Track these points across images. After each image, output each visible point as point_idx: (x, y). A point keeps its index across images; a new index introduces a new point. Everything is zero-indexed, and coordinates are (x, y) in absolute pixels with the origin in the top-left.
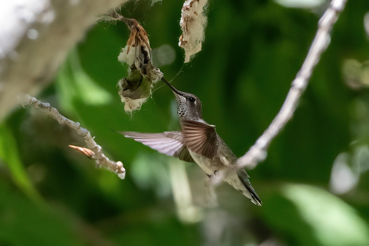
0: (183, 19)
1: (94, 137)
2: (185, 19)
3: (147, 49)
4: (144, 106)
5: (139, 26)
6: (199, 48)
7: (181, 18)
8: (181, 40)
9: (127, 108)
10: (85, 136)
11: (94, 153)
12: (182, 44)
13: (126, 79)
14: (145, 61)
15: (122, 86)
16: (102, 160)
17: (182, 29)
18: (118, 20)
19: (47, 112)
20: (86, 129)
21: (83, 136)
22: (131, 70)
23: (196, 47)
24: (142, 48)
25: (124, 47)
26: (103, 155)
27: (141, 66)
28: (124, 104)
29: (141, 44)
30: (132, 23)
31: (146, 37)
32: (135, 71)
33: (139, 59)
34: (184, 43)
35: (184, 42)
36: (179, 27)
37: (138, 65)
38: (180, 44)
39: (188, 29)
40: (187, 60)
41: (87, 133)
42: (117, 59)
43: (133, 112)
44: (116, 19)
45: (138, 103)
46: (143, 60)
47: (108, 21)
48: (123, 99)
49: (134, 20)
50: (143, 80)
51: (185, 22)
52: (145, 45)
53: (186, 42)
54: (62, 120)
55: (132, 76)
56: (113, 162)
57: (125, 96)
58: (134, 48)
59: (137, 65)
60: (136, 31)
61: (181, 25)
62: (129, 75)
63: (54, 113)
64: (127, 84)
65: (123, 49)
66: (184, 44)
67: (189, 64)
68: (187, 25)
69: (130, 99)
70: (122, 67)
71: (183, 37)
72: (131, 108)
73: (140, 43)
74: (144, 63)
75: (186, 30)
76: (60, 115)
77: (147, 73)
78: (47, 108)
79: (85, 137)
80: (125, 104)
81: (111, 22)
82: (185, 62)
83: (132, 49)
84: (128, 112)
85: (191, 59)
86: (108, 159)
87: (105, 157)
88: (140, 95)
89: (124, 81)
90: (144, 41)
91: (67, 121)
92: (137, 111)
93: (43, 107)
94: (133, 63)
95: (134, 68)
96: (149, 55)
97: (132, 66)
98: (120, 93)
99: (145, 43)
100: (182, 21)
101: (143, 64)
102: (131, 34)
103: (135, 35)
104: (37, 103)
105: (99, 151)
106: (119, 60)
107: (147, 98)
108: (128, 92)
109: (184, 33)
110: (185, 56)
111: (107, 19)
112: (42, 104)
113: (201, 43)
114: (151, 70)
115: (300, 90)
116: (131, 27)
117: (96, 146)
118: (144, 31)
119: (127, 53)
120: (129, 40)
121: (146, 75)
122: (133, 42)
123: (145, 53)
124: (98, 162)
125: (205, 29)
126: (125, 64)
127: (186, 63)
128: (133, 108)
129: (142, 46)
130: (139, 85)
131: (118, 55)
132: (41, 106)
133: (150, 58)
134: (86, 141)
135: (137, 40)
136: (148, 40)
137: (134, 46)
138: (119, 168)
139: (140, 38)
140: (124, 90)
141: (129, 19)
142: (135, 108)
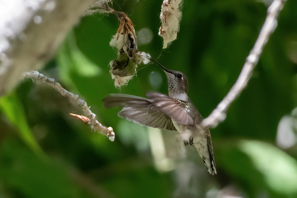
0: (163, 13)
1: (90, 107)
2: (164, 14)
3: (133, 37)
4: (130, 82)
5: (127, 17)
6: (175, 37)
7: (161, 13)
8: (161, 31)
9: (116, 84)
10: (83, 105)
11: (89, 120)
12: (161, 34)
13: (116, 60)
14: (131, 46)
15: (113, 66)
16: (96, 125)
17: (162, 21)
18: (110, 13)
19: (53, 85)
20: (84, 101)
21: (81, 106)
22: (120, 53)
23: (172, 36)
24: (129, 36)
25: (115, 35)
26: (97, 122)
27: (128, 50)
29: (128, 33)
30: (121, 15)
31: (132, 27)
32: (124, 53)
33: (127, 45)
34: (163, 32)
35: (163, 31)
36: (159, 20)
37: (126, 50)
38: (159, 33)
39: (166, 22)
40: (165, 46)
41: (84, 103)
42: (109, 44)
43: (121, 87)
44: (109, 12)
45: (126, 79)
46: (130, 45)
47: (102, 14)
48: (113, 77)
49: (124, 13)
50: (130, 61)
51: (164, 16)
52: (131, 33)
53: (164, 32)
54: (64, 93)
55: (121, 58)
56: (104, 128)
57: (114, 74)
58: (123, 35)
59: (125, 49)
60: (125, 22)
61: (161, 18)
62: (119, 57)
63: (58, 87)
64: (117, 64)
65: (114, 36)
66: (163, 34)
67: (166, 49)
68: (165, 19)
69: (118, 76)
70: (113, 50)
71: (162, 28)
72: (120, 84)
73: (128, 31)
74: (131, 48)
75: (164, 22)
76: (63, 89)
77: (133, 56)
78: (52, 82)
79: (83, 107)
80: (115, 80)
81: (105, 14)
82: (163, 48)
83: (121, 36)
84: (117, 87)
85: (168, 45)
86: (100, 125)
87: (99, 123)
88: (127, 73)
89: (114, 62)
90: (131, 30)
91: (68, 94)
92: (124, 86)
93: (49, 82)
94: (122, 48)
95: (122, 51)
96: (134, 42)
97: (121, 50)
98: (111, 71)
99: (132, 32)
100: (161, 15)
101: (130, 48)
102: (120, 25)
103: (123, 25)
104: (44, 79)
105: (94, 118)
106: (110, 45)
107: (133, 76)
108: (117, 71)
109: (163, 24)
110: (163, 43)
111: (101, 12)
112: (48, 80)
113: (176, 33)
114: (136, 54)
115: (253, 64)
116: (120, 19)
117: (92, 114)
118: (131, 21)
119: (117, 40)
120: (119, 29)
121: (132, 58)
122: (122, 31)
123: (131, 40)
124: (92, 127)
125: (180, 21)
126: (115, 48)
127: (164, 49)
128: (121, 83)
129: (129, 34)
130: (126, 65)
131: (110, 41)
133: (135, 43)
134: (83, 110)
135: (125, 29)
136: (134, 29)
137: (122, 34)
138: (110, 132)
139: (127, 27)
140: (114, 69)
141: (119, 12)
142: (123, 84)
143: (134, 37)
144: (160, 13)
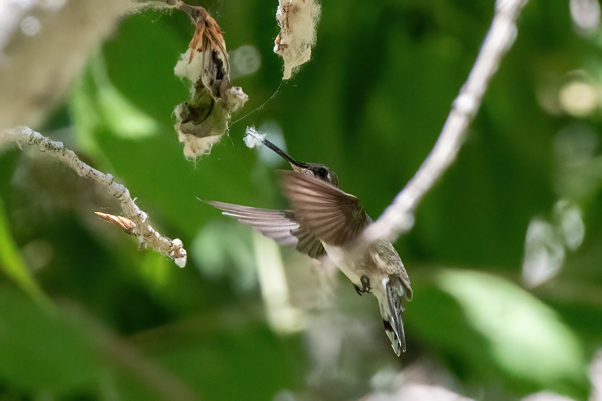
0: (282, 8)
1: (136, 198)
2: (284, 9)
3: (221, 56)
4: (216, 148)
5: (208, 18)
6: (307, 56)
7: (279, 7)
8: (279, 43)
9: (187, 152)
10: (121, 196)
11: (135, 225)
12: (279, 49)
13: (186, 104)
14: (218, 75)
15: (181, 115)
16: (149, 235)
17: (280, 24)
18: (174, 9)
19: (59, 156)
20: (123, 186)
21: (117, 198)
22: (194, 90)
23: (302, 53)
24: (214, 54)
25: (184, 52)
26: (150, 228)
27: (211, 83)
28: (183, 145)
29: (212, 48)
30: (198, 13)
31: (220, 37)
32: (203, 90)
33: (209, 73)
34: (283, 47)
35: (282, 45)
36: (275, 22)
37: (207, 83)
38: (276, 48)
39: (289, 26)
40: (287, 75)
41: (124, 192)
42: (173, 72)
43: (198, 158)
44: (172, 7)
45: (207, 143)
46: (215, 73)
47: (158, 10)
48: (182, 138)
49: (201, 8)
50: (215, 106)
51: (285, 14)
52: (218, 49)
53: (286, 46)
54: (83, 170)
55: (197, 100)
56: (166, 240)
57: (184, 132)
58: (201, 54)
59: (205, 82)
60: (204, 25)
61: (278, 18)
62: (193, 97)
63: (70, 159)
64: (188, 113)
65: (183, 55)
66: (283, 49)
67: (290, 81)
68: (287, 19)
69: (192, 137)
70: (181, 85)
71: (281, 38)
72: (195, 152)
73: (210, 46)
74: (217, 79)
75: (285, 26)
76: (80, 162)
77: (222, 95)
78: (59, 149)
79: (120, 199)
80: (186, 145)
81: (164, 10)
82: (283, 78)
83: (198, 56)
84: (189, 158)
85: (293, 73)
86: (157, 234)
87: (153, 231)
88: (210, 130)
89: (184, 108)
90: (217, 42)
91: (91, 172)
92: (204, 156)
93: (52, 148)
94: (199, 78)
95: (200, 86)
96: (224, 66)
97: (197, 82)
98: (177, 126)
99: (220, 46)
100: (279, 11)
101: (215, 80)
102: (196, 32)
103: (201, 33)
104: (42, 142)
105: (144, 221)
106: (175, 73)
107: (221, 135)
108: (190, 125)
109: (282, 31)
110: (284, 68)
111: (156, 7)
112: (50, 144)
113: (310, 48)
114: (229, 90)
116: (196, 19)
117: (139, 212)
118: (217, 26)
119: (190, 62)
120: (192, 40)
121: (220, 99)
122: (200, 45)
123: (219, 63)
124: (141, 239)
125: (317, 25)
126: (186, 79)
127: (286, 81)
128: (197, 151)
129: (214, 50)
130: (209, 113)
131: (175, 64)
132: (49, 147)
133: (226, 70)
134: (122, 205)
135: (206, 41)
136: (224, 41)
137: (200, 50)
138: (177, 250)
139: (210, 37)
140: (184, 122)
141: (193, 7)
142: (200, 152)
143: (223, 56)
144: (276, 9)
